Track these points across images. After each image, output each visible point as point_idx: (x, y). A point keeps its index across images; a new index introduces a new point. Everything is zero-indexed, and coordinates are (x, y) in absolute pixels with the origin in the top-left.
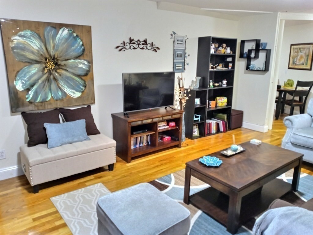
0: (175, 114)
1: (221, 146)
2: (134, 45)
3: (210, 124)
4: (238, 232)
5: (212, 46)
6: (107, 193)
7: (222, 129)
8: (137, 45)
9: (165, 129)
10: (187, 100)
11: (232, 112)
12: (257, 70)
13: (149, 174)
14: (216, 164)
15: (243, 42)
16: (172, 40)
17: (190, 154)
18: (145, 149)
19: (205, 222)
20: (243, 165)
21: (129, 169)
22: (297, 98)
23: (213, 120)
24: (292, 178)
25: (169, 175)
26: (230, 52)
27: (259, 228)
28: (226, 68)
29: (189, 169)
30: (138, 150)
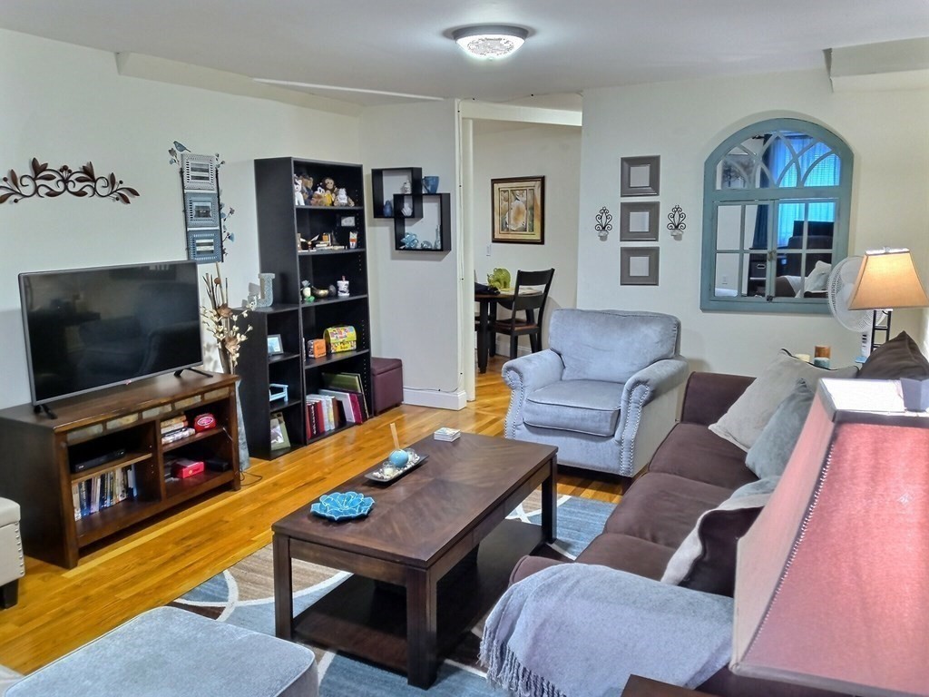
0: (212, 388)
1: (355, 462)
2: (51, 184)
3: (318, 406)
4: (438, 679)
5: (296, 184)
6: (9, 681)
7: (350, 415)
8: (61, 185)
9: (182, 439)
10: (241, 343)
11: (373, 366)
12: (423, 249)
13: (149, 589)
14: (360, 510)
15: (377, 174)
16: (177, 167)
17: (271, 503)
18: (121, 514)
19: (347, 678)
20: (428, 499)
21: (77, 587)
22: (522, 315)
23: (325, 394)
24: (539, 512)
25: (218, 577)
26: (349, 203)
27: (493, 639)
28: (341, 245)
29: (284, 541)
30: (99, 523)
